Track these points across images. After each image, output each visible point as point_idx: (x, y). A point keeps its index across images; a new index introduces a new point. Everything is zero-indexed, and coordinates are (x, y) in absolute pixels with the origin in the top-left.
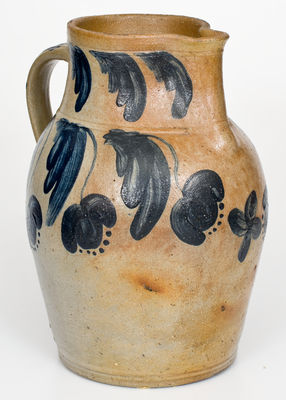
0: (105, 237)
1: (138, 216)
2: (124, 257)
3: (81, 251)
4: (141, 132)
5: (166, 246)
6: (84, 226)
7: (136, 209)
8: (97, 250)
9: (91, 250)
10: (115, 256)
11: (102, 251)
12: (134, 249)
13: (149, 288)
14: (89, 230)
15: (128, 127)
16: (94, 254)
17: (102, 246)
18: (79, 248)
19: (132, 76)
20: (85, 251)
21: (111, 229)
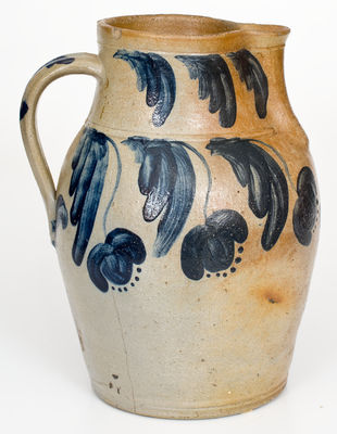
0: (237, 255)
1: (268, 225)
2: (255, 273)
3: (208, 276)
4: (241, 137)
5: (289, 252)
6: (212, 247)
7: (266, 218)
8: (228, 271)
9: (221, 272)
10: (247, 272)
11: (233, 270)
12: (264, 260)
13: (272, 301)
14: (220, 250)
15: (227, 134)
16: (225, 275)
17: (234, 264)
18: (206, 272)
19: (223, 77)
20: (213, 275)
21: (243, 245)
